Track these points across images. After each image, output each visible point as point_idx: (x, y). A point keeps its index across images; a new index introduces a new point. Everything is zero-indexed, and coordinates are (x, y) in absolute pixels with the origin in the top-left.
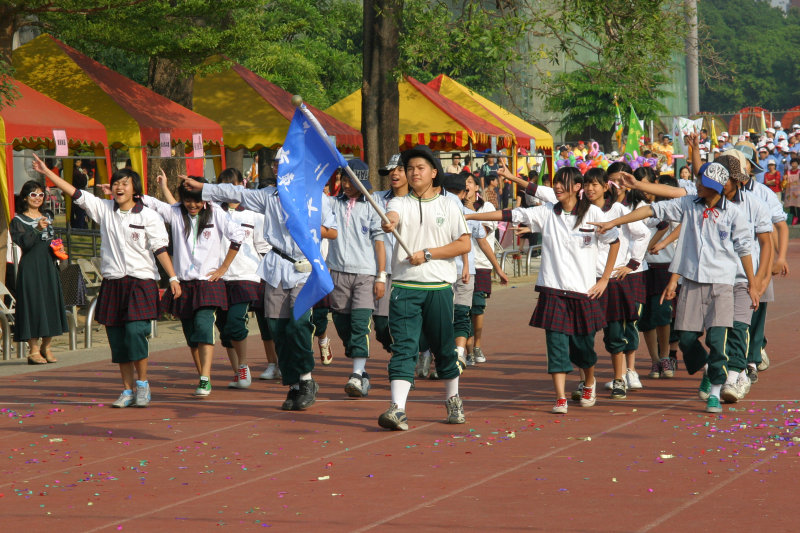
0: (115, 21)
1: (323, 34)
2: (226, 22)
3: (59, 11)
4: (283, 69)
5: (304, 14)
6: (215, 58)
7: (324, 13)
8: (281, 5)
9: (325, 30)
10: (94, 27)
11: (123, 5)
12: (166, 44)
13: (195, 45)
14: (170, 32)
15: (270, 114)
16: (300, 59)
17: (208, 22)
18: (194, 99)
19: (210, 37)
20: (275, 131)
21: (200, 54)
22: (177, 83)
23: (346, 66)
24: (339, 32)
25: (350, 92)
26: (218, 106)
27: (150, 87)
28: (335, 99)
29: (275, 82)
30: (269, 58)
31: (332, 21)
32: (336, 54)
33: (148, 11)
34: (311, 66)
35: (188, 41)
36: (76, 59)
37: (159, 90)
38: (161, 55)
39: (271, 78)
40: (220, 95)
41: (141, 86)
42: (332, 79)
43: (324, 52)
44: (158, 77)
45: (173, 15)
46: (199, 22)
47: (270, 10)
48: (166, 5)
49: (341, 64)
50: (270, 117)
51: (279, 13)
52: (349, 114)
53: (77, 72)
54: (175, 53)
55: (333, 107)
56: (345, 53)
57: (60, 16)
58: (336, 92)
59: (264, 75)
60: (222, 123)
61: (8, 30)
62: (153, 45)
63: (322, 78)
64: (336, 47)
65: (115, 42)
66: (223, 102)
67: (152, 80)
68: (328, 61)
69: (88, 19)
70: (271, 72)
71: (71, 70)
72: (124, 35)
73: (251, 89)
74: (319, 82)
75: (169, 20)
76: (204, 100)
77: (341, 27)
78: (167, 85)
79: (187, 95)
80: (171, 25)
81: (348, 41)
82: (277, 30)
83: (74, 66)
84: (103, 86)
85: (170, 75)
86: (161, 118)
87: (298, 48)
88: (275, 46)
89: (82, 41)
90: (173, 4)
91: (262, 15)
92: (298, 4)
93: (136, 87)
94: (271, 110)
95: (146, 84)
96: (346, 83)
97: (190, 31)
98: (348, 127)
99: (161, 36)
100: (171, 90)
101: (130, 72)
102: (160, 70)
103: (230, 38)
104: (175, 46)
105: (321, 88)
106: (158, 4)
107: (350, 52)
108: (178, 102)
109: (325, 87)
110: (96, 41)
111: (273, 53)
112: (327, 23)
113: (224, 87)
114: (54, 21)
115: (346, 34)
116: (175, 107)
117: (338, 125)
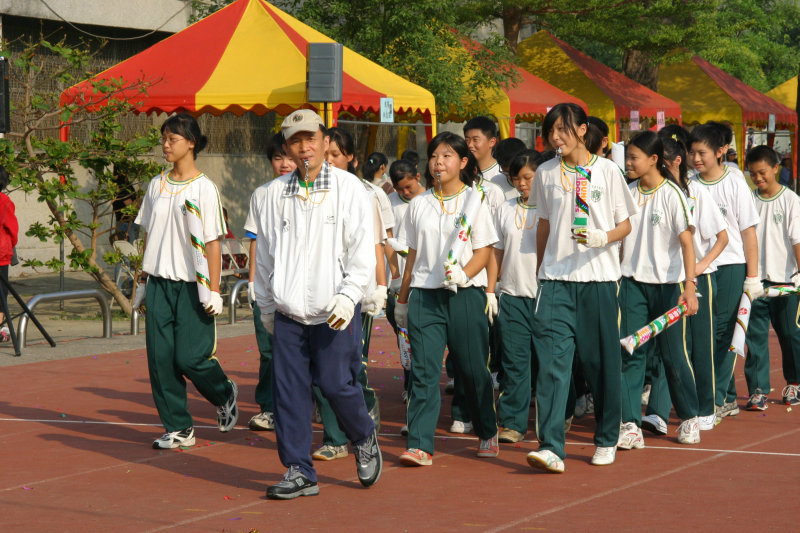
0: (599, 20)
1: (765, 30)
2: (688, 21)
3: (555, 12)
4: (731, 59)
5: (751, 14)
6: (677, 50)
7: (768, 13)
8: (732, 6)
9: (768, 26)
10: (582, 25)
11: (607, 8)
12: (639, 39)
13: (664, 40)
14: (643, 29)
15: (720, 96)
16: (746, 51)
17: (674, 21)
18: (659, 83)
19: (675, 33)
20: (724, 110)
21: (667, 47)
22: (646, 70)
23: (785, 57)
24: (780, 28)
25: (787, 79)
26: (677, 89)
27: (623, 73)
28: (773, 84)
29: (724, 70)
30: (720, 50)
31: (774, 19)
32: (777, 47)
33: (626, 13)
34: (754, 57)
35: (657, 37)
36: (566, 50)
37: (630, 76)
38: (635, 48)
39: (721, 66)
40: (678, 80)
41: (617, 73)
42: (772, 68)
43: (766, 45)
44: (630, 65)
45: (646, 15)
46: (665, 20)
47: (722, 10)
48: (641, 8)
49: (780, 55)
50: (719, 99)
51: (730, 13)
52: (785, 96)
53: (566, 61)
54: (647, 47)
55: (772, 91)
56: (784, 46)
57: (555, 16)
58: (774, 79)
59: (715, 64)
60: (680, 103)
61: (515, 27)
62: (629, 40)
63: (764, 67)
64: (774, 41)
65: (599, 37)
66: (681, 86)
67: (625, 67)
68: (769, 53)
69: (577, 18)
70: (721, 61)
71: (562, 59)
72: (605, 31)
73: (704, 75)
74: (761, 70)
75: (642, 19)
76: (665, 84)
77: (782, 24)
78: (637, 71)
79: (653, 80)
80: (644, 24)
81: (786, 36)
82: (729, 28)
83: (565, 56)
84: (586, 72)
85: (640, 64)
86: (632, 99)
87: (744, 42)
88: (726, 40)
89: (572, 36)
90: (646, 7)
91: (715, 14)
92: (746, 5)
93: (612, 73)
94: (720, 93)
95: (619, 70)
96: (783, 72)
97: (659, 29)
98: (785, 107)
99: (636, 32)
100: (641, 76)
101: (606, 61)
102: (632, 60)
103: (692, 34)
104: (647, 40)
105: (763, 75)
106: (634, 6)
107: (789, 45)
108: (645, 85)
109: (766, 74)
110: (584, 36)
111: (723, 45)
112: (769, 21)
113: (682, 74)
114: (552, 20)
115: (785, 30)
116: (644, 90)
117: (777, 105)
